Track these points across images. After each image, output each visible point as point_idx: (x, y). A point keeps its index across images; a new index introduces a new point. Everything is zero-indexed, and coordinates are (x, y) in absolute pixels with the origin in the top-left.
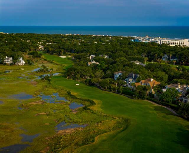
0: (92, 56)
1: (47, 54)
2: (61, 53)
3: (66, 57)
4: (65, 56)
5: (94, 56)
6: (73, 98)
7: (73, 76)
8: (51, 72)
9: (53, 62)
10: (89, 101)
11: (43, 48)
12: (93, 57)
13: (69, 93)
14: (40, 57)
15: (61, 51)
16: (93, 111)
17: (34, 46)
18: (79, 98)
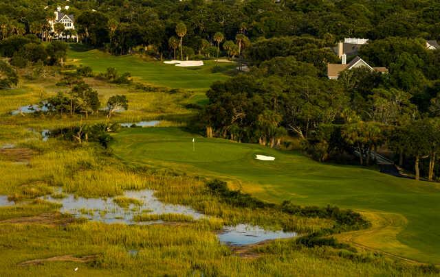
0: (348, 41)
1: (96, 51)
2: (172, 40)
3: (200, 63)
4: (197, 59)
5: (362, 41)
6: (242, 205)
7: (238, 121)
8: (113, 115)
9: (129, 83)
10: (329, 213)
11: (72, 27)
12: (354, 46)
13: (216, 188)
14: (53, 62)
15: (171, 31)
16: (354, 250)
17: (23, 14)
18: (271, 206)
